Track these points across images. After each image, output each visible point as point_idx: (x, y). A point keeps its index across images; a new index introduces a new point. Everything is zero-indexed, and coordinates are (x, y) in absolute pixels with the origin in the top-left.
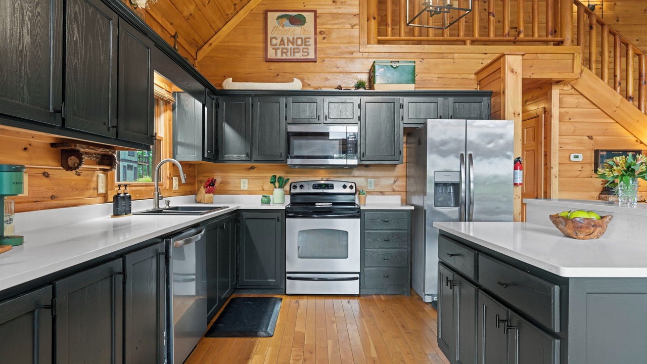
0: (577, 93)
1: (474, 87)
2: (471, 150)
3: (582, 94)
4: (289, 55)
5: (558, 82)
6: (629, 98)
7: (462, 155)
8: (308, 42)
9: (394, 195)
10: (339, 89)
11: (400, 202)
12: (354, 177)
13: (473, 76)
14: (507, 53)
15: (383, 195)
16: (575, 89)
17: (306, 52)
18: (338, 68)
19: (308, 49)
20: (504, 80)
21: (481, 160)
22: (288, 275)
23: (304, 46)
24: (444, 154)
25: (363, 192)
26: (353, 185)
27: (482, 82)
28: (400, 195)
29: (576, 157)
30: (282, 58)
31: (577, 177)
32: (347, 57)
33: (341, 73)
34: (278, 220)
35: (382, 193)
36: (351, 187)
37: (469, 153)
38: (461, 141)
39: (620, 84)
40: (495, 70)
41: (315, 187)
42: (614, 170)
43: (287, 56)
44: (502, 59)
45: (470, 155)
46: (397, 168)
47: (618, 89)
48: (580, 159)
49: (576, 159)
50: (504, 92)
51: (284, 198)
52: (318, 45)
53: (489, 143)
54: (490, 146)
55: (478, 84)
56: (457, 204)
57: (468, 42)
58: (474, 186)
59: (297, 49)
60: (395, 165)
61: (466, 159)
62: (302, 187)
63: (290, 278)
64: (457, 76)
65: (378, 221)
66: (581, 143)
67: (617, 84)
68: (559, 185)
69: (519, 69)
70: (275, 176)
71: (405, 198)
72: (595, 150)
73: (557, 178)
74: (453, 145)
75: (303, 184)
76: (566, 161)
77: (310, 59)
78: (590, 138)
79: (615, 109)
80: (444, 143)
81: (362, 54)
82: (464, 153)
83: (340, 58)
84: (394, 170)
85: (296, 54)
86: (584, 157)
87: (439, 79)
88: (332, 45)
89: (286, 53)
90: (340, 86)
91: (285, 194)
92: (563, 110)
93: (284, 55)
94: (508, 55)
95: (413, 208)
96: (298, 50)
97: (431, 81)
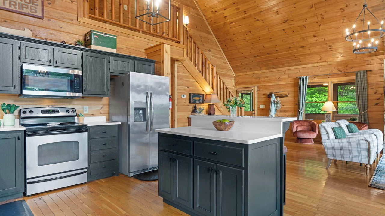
0: (183, 67)
1: (144, 57)
2: (152, 91)
3: (185, 67)
4: (18, 8)
5: (177, 60)
6: (200, 72)
7: (147, 93)
8: (36, 3)
9: (101, 116)
10: (63, 43)
11: (105, 120)
12: (74, 104)
13: (144, 51)
14: (165, 43)
15: (94, 116)
16: (183, 65)
17: (34, 10)
18: (61, 28)
19: (35, 8)
20: (163, 56)
21: (156, 96)
22: (28, 181)
23: (31, 5)
24: (139, 92)
25: (82, 115)
26: (74, 110)
27: (148, 55)
28: (105, 116)
29: (184, 96)
30: (10, 8)
31: (184, 105)
32: (68, 22)
33: (63, 32)
34: (19, 139)
35: (93, 115)
36: (73, 112)
37: (150, 92)
38: (147, 86)
39: (197, 65)
40: (157, 50)
41: (43, 112)
42: (231, 103)
43: (15, 8)
44: (162, 45)
45: (151, 93)
46: (103, 99)
47: (197, 67)
48: (185, 97)
49: (183, 97)
50: (163, 62)
51: (15, 121)
52: (45, 8)
53: (159, 87)
54: (160, 89)
55: (146, 56)
56: (145, 119)
57: (141, 31)
58: (154, 110)
59: (25, 5)
60: (102, 98)
61: (149, 95)
62: (31, 112)
63: (29, 183)
64: (136, 49)
65: (99, 132)
66: (185, 90)
67: (196, 65)
68: (178, 109)
69: (169, 52)
70: (4, 104)
71: (108, 118)
72: (190, 93)
73: (177, 106)
74: (143, 87)
75: (32, 110)
76: (180, 98)
77: (37, 16)
78: (188, 87)
79: (196, 76)
80: (139, 86)
81: (79, 22)
82: (148, 92)
83: (63, 21)
84: (101, 101)
85: (24, 9)
86: (186, 96)
87: (127, 49)
88: (56, 10)
89: (15, 6)
90: (64, 41)
91: (15, 118)
92: (179, 74)
93: (13, 6)
94: (165, 44)
95: (120, 123)
96: (26, 7)
97: (122, 49)
